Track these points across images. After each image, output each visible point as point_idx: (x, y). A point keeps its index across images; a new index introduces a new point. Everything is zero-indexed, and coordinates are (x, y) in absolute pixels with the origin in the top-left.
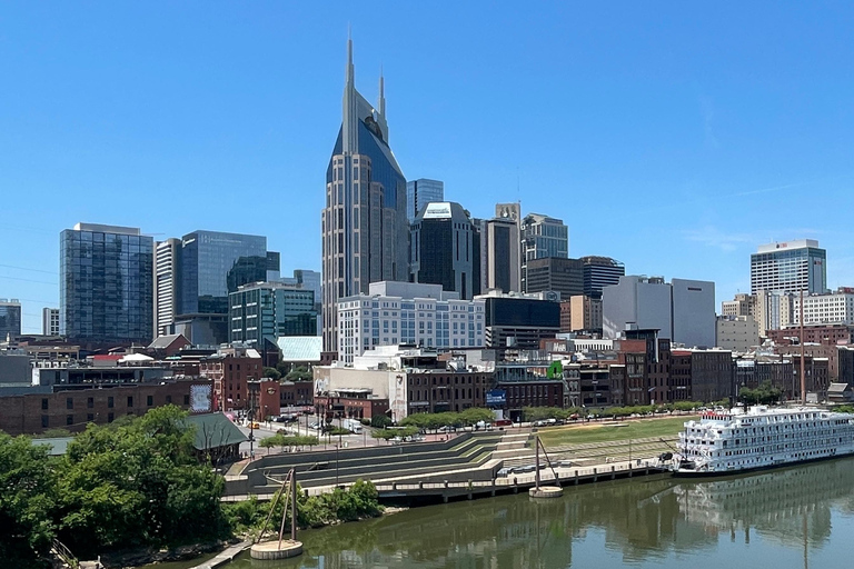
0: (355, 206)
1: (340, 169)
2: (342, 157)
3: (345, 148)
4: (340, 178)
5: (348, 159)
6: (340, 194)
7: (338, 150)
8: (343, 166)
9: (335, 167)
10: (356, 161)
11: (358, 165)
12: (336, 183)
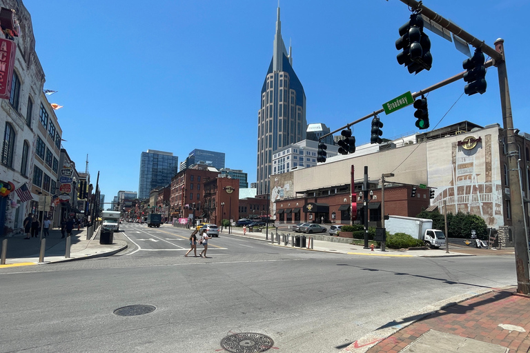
0: (280, 103)
1: (271, 82)
2: (273, 74)
3: (275, 68)
4: (271, 87)
5: (277, 75)
6: (271, 96)
7: (270, 70)
8: (273, 79)
9: (269, 81)
10: (281, 76)
11: (282, 78)
12: (268, 90)
